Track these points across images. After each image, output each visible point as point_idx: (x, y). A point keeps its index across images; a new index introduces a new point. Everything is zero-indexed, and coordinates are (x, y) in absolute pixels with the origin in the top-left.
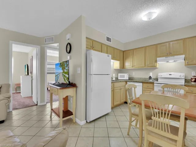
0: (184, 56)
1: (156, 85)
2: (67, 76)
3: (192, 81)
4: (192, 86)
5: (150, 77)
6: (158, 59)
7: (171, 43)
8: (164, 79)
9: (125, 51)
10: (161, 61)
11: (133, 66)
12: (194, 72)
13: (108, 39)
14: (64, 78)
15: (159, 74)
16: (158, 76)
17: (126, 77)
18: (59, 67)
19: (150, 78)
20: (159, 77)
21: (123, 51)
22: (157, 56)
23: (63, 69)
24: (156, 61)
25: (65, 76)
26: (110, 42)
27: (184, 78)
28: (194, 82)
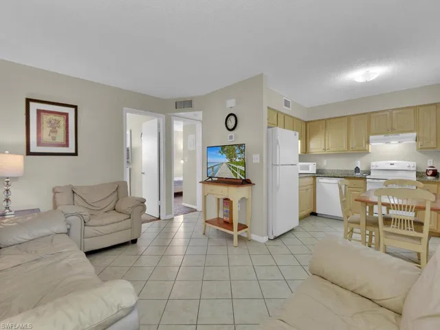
0: (414, 134)
1: (370, 182)
2: (243, 168)
3: (429, 174)
4: (429, 182)
5: (357, 167)
6: (371, 137)
7: (394, 112)
8: (382, 172)
9: (309, 122)
10: (377, 141)
11: (325, 150)
12: (432, 160)
13: (287, 104)
14: (233, 172)
15: (373, 164)
16: (370, 167)
17: (312, 169)
18: (220, 154)
19: (357, 170)
20: (374, 168)
21: (306, 123)
22: (369, 133)
23: (230, 157)
24: (368, 142)
25: (236, 169)
26: (289, 107)
27: (415, 169)
28: (431, 175)
